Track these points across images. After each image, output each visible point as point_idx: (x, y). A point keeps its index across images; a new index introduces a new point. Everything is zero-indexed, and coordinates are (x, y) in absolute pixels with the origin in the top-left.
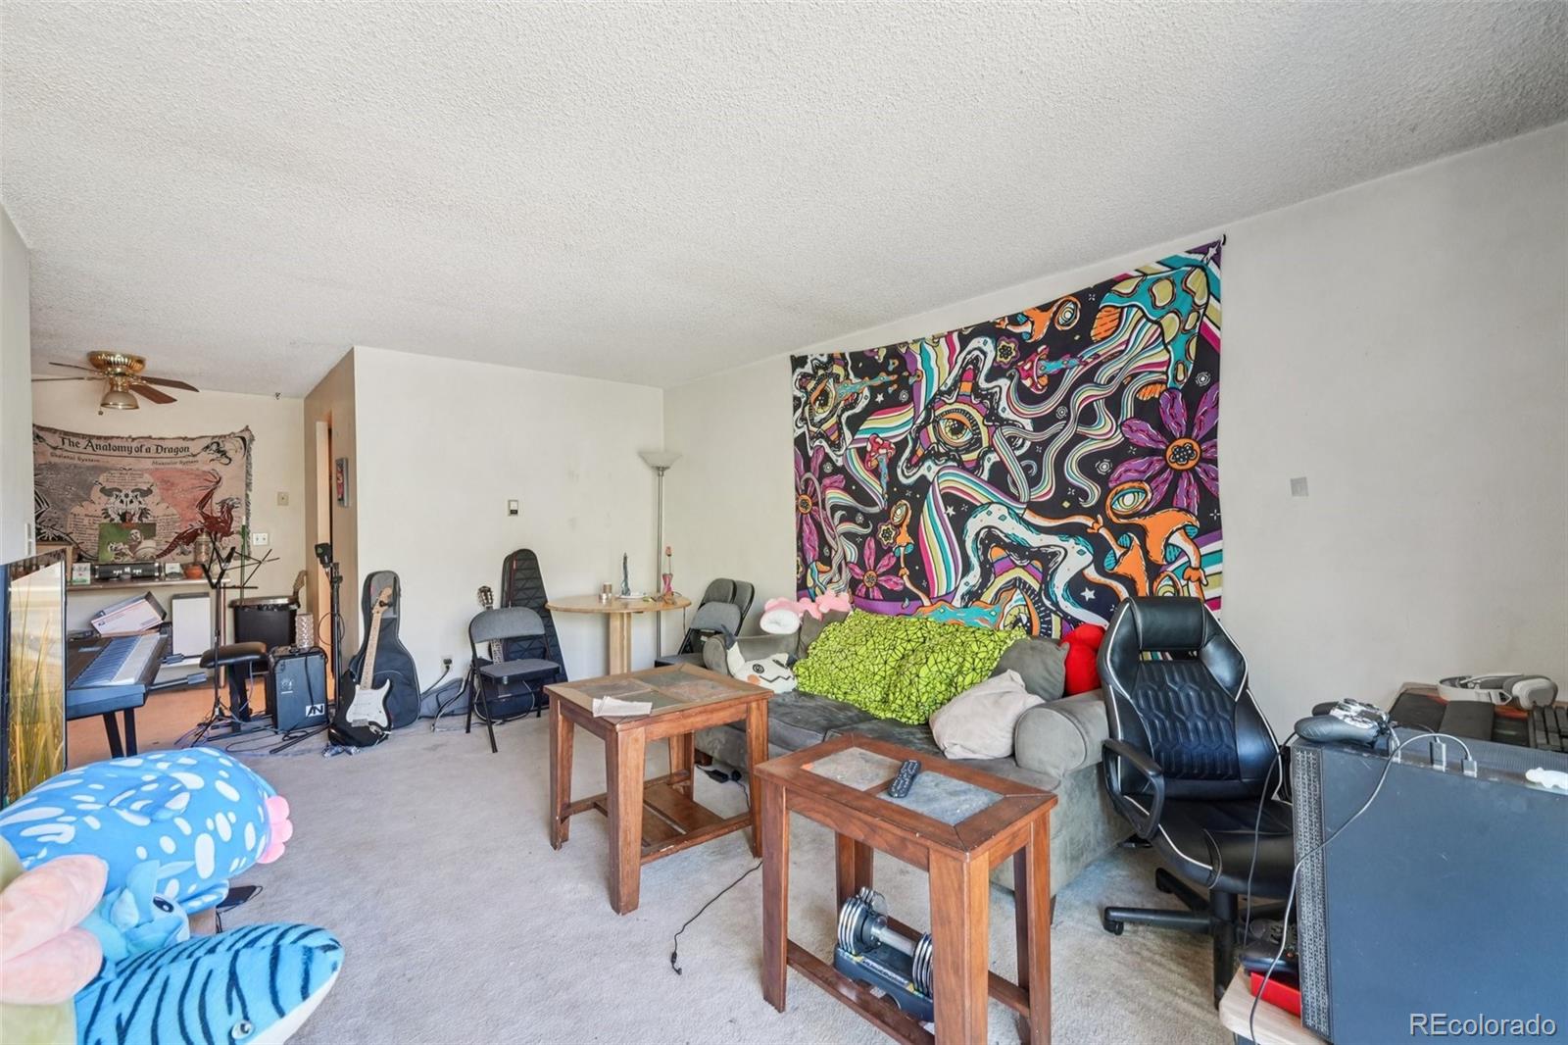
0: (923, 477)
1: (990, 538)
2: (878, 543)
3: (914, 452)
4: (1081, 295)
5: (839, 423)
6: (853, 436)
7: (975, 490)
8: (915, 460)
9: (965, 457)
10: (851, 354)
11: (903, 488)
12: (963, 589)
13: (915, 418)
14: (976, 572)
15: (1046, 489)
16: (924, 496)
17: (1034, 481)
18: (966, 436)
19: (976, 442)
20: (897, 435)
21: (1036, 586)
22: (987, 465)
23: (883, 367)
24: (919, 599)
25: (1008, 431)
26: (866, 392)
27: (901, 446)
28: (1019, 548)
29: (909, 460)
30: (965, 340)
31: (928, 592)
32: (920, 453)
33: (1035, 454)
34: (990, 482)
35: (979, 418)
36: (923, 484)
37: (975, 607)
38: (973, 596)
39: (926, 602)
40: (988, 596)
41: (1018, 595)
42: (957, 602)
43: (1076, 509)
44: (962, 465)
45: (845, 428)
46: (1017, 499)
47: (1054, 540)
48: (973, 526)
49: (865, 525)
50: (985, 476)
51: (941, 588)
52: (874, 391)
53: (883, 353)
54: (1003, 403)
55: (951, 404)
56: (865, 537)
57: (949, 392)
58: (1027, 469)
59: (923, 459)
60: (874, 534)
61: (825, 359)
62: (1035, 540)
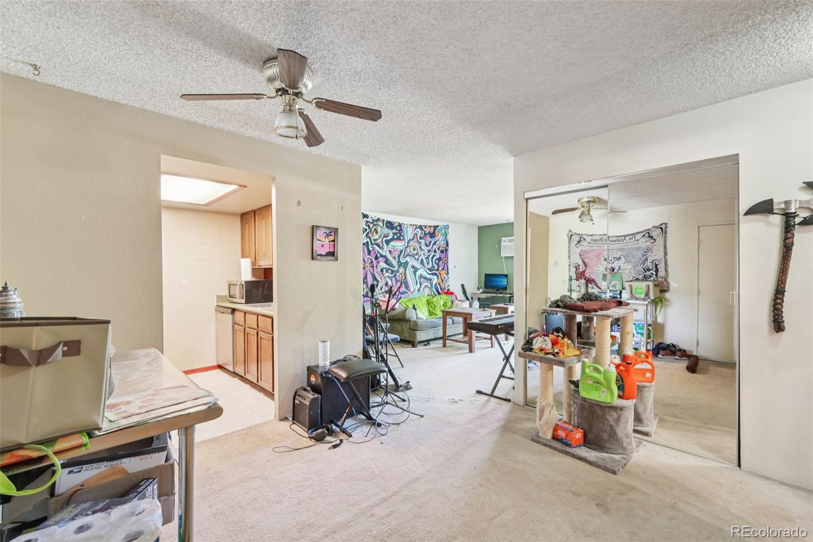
0: (407, 261)
1: (421, 276)
2: (396, 279)
3: (404, 254)
4: (434, 226)
5: (382, 241)
6: (387, 246)
7: (418, 266)
8: (405, 256)
9: (416, 257)
10: (387, 221)
11: (401, 263)
12: (417, 289)
13: (405, 245)
14: (419, 284)
15: (430, 266)
16: (407, 266)
17: (428, 263)
18: (416, 252)
19: (417, 254)
20: (401, 248)
21: (430, 286)
22: (420, 259)
23: (396, 228)
24: (408, 293)
25: (424, 252)
26: (392, 234)
27: (401, 251)
28: (425, 278)
29: (403, 256)
30: (416, 228)
31: (409, 290)
32: (406, 254)
33: (427, 258)
34: (421, 263)
35: (418, 248)
36: (407, 263)
37: (420, 292)
38: (419, 290)
39: (410, 293)
40: (422, 290)
41: (427, 288)
42: (416, 292)
43: (434, 270)
44: (415, 258)
45: (384, 243)
46: (425, 267)
47: (431, 276)
48: (418, 273)
49: (392, 273)
50: (420, 262)
51: (412, 290)
52: (394, 234)
53: (397, 224)
54: (422, 246)
55: (412, 243)
56: (392, 277)
57: (412, 240)
58: (427, 261)
59: (407, 256)
60: (395, 276)
61: (376, 219)
62: (428, 276)
